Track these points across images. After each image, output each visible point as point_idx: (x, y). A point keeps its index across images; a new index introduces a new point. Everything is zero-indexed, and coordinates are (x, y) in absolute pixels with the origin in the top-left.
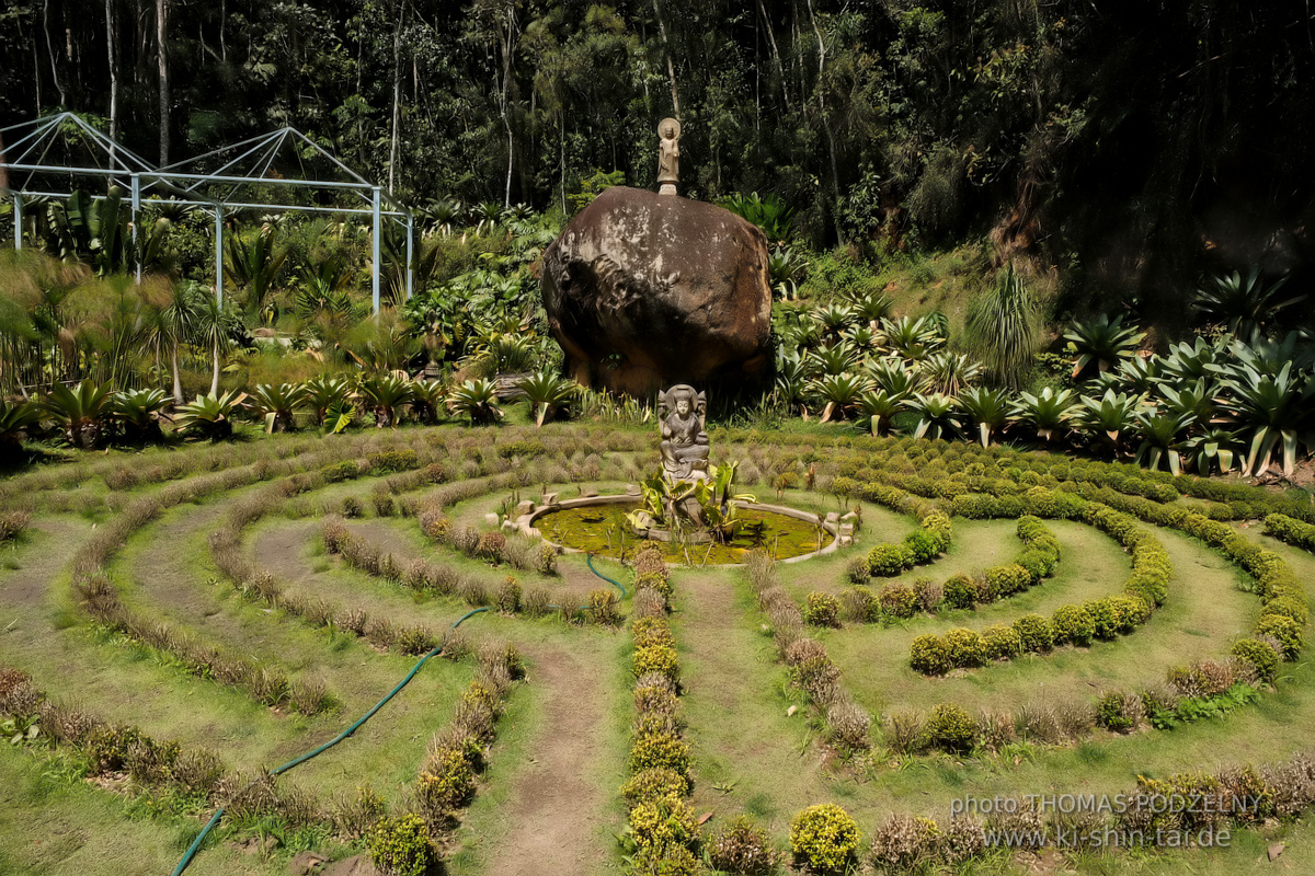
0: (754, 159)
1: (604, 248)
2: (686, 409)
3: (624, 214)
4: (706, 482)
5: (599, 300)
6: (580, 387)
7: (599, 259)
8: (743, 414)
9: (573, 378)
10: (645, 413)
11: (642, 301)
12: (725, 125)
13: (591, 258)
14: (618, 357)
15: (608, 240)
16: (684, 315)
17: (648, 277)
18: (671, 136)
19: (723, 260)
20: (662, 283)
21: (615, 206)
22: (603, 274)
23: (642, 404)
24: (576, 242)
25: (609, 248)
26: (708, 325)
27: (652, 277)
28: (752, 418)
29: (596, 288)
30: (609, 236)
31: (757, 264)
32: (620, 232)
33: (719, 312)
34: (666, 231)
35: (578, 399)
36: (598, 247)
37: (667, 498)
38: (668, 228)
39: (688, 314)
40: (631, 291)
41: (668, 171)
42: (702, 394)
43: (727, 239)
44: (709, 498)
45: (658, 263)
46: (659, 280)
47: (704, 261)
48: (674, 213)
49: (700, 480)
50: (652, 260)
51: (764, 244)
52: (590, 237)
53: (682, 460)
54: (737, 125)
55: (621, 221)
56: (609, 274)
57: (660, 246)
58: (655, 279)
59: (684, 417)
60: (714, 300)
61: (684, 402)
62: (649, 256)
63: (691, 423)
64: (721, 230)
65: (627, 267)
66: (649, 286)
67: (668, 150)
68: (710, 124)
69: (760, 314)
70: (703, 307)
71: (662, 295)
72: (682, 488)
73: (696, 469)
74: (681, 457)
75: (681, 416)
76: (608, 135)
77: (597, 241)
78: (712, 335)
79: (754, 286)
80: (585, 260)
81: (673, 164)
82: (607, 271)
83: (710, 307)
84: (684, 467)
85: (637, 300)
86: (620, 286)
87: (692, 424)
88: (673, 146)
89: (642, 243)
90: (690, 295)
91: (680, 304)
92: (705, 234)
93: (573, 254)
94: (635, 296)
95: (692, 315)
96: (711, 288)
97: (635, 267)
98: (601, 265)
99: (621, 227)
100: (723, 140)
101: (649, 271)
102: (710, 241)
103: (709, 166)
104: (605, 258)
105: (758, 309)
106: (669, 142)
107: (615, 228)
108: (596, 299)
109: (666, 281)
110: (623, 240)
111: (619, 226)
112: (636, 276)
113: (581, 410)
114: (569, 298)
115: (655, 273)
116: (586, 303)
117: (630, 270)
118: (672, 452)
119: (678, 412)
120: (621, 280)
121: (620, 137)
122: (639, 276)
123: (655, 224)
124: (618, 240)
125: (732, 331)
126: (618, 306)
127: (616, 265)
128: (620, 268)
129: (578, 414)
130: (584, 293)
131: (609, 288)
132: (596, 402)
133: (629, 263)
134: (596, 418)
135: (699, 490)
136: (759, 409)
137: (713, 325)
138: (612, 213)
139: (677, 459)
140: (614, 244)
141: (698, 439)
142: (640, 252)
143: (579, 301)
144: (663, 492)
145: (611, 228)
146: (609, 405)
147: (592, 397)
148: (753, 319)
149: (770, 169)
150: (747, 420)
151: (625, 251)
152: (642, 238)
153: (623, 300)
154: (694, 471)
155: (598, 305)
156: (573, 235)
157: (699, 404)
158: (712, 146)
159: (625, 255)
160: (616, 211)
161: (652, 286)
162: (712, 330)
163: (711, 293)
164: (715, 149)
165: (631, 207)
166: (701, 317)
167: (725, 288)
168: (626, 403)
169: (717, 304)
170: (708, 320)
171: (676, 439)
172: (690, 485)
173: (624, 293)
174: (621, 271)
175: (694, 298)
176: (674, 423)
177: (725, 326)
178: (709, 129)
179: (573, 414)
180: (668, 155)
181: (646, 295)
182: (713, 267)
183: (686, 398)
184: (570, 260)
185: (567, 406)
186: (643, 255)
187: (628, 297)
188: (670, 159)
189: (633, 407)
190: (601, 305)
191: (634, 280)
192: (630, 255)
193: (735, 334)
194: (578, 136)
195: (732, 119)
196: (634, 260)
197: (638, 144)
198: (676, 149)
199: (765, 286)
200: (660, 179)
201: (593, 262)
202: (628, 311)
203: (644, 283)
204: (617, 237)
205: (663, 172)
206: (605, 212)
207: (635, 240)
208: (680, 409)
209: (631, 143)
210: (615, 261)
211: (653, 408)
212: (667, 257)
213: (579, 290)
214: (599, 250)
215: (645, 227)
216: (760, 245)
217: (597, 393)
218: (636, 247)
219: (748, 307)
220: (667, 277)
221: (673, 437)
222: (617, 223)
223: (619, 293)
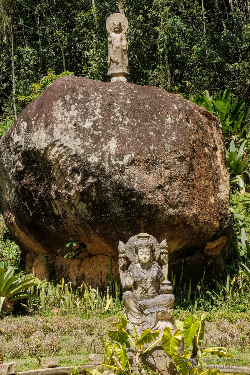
0: (202, 60)
1: (57, 134)
2: (148, 257)
3: (75, 100)
4: (173, 332)
5: (54, 187)
6: (37, 281)
7: (52, 145)
8: (207, 298)
9: (30, 272)
10: (106, 303)
11: (97, 185)
12: (171, 30)
13: (44, 145)
14: (74, 245)
15: (60, 126)
16: (141, 197)
17: (103, 159)
18: (119, 30)
19: (178, 140)
20: (117, 165)
21: (66, 93)
22: (57, 160)
23: (103, 292)
24: (28, 130)
25: (62, 133)
26: (166, 206)
27: (107, 159)
28: (218, 302)
29: (51, 175)
30: (61, 122)
31: (212, 145)
32: (72, 118)
33: (177, 192)
34: (118, 114)
35: (37, 292)
36: (51, 133)
37: (133, 351)
38: (121, 112)
39: (145, 195)
40: (86, 175)
41: (118, 63)
42: (164, 243)
43: (181, 120)
44: (177, 348)
45: (112, 146)
46: (114, 162)
47: (158, 142)
48: (126, 97)
49: (166, 329)
50: (106, 143)
51: (218, 127)
52: (42, 124)
53: (146, 312)
54: (184, 28)
55: (73, 107)
56: (63, 160)
57: (113, 129)
58: (110, 161)
59: (146, 266)
60: (172, 179)
61: (146, 250)
62: (102, 140)
63: (154, 271)
64: (174, 112)
65: (81, 152)
66: (103, 168)
67: (116, 44)
68: (157, 29)
69: (219, 195)
70: (160, 187)
71: (117, 177)
72: (147, 338)
73: (162, 320)
74: (146, 307)
75: (143, 265)
76: (56, 47)
77: (50, 127)
78: (170, 216)
79: (211, 167)
80: (38, 147)
81: (123, 57)
82: (61, 156)
83: (167, 187)
84: (150, 318)
85: (92, 184)
86: (75, 171)
87: (155, 274)
88: (121, 40)
89: (95, 127)
90: (146, 176)
91: (136, 186)
92: (158, 116)
93: (26, 142)
94: (90, 180)
95: (149, 196)
96: (167, 168)
97: (89, 151)
98: (54, 151)
99: (73, 112)
100: (171, 43)
101: (103, 154)
102: (163, 123)
103: (159, 69)
104: (58, 144)
105: (216, 190)
106: (118, 36)
107: (67, 114)
108: (50, 187)
109: (120, 163)
110: (76, 125)
111: (71, 112)
112: (90, 160)
113: (40, 304)
114: (23, 189)
115: (110, 155)
116: (41, 191)
117: (84, 154)
118: (136, 302)
119: (139, 261)
120: (76, 165)
121: (68, 49)
122: (93, 159)
123: (107, 108)
124: (70, 125)
125: (191, 212)
126: (73, 191)
127: (69, 150)
128: (74, 153)
129: (36, 308)
130: (38, 182)
131: (63, 174)
132: (55, 294)
133: (82, 147)
134: (55, 311)
135: (165, 340)
136: (224, 293)
137: (171, 206)
138: (64, 100)
139: (142, 310)
140: (67, 129)
141: (162, 288)
142: (93, 136)
143: (34, 191)
144: (128, 346)
145: (63, 114)
146: (68, 296)
147: (51, 290)
148: (212, 200)
149: (219, 67)
150: (212, 304)
151: (78, 136)
152: (95, 122)
153: (78, 185)
154: (160, 322)
155: (52, 193)
156: (25, 123)
157: (162, 253)
158: (161, 50)
159: (78, 139)
160: (68, 98)
161: (107, 169)
162: (171, 211)
163: (167, 173)
164: (163, 54)
165: (83, 93)
166: (159, 199)
167: (183, 168)
168: (86, 294)
169: (175, 184)
170: (165, 201)
171: (139, 290)
172: (156, 335)
173: (79, 178)
174: (75, 155)
175: (150, 179)
176: (136, 274)
177: (183, 206)
178: (156, 34)
179: (31, 309)
180: (117, 48)
181: (101, 178)
182: (168, 147)
183: (147, 246)
184: (23, 149)
185: (24, 300)
186: (96, 139)
187: (83, 182)
188: (119, 52)
189: (93, 296)
190: (56, 192)
191: (88, 163)
192: (84, 140)
193: (195, 215)
194: (28, 49)
195: (179, 23)
196: (87, 144)
197: (88, 53)
198: (124, 42)
199: (222, 167)
200: (109, 72)
201: (46, 149)
202: (84, 196)
203: (98, 166)
204: (70, 122)
205: (113, 65)
206: (56, 100)
207: (88, 124)
208: (141, 257)
209: (80, 54)
210: (69, 145)
211: (114, 296)
212: (121, 139)
213: (33, 178)
214: (52, 136)
215: (97, 111)
216: (214, 128)
217: (55, 285)
218: (89, 132)
219: (207, 187)
220: (122, 159)
221: (136, 289)
222: (69, 109)
223: (73, 178)
